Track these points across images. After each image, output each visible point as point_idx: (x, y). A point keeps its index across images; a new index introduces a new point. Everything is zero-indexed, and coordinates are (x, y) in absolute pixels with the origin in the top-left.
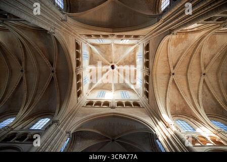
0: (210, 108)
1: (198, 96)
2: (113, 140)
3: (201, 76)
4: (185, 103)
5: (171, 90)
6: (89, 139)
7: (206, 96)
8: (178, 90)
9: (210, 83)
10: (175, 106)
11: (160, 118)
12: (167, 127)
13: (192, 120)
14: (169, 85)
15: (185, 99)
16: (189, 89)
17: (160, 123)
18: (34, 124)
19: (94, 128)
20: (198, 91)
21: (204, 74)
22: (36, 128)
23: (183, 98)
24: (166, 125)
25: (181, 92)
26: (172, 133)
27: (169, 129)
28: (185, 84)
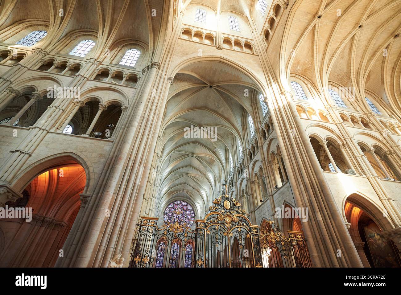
0: (336, 74)
1: (332, 57)
2: (211, 87)
3: (354, 28)
4: (312, 63)
5: (305, 42)
7: (342, 58)
8: (313, 43)
9: (359, 41)
10: (298, 63)
11: (276, 79)
12: (282, 93)
13: (309, 85)
14: (305, 33)
15: (315, 58)
16: (327, 45)
17: (275, 86)
20: (337, 49)
21: (360, 27)
23: (313, 56)
24: (281, 90)
25: (315, 47)
26: (285, 103)
27: (283, 96)
28: (327, 36)
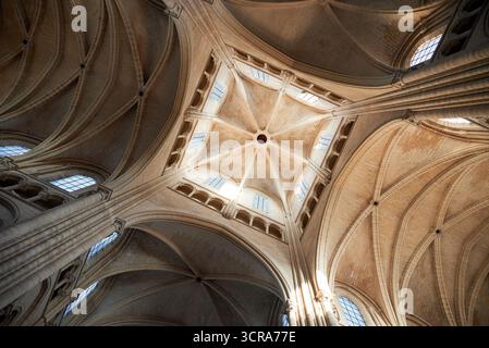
1: (406, 268)
2: (199, 280)
3: (430, 232)
4: (374, 271)
5: (357, 234)
6: (155, 256)
7: (423, 276)
8: (371, 239)
9: (443, 254)
10: (351, 267)
11: (310, 277)
12: (317, 299)
14: (358, 221)
15: (377, 262)
16: (393, 247)
17: (306, 286)
18: (61, 178)
19: (172, 240)
20: (411, 258)
21: (438, 232)
22: (61, 187)
23: (374, 260)
24: (315, 294)
25: (375, 246)
26: (321, 314)
27: (317, 305)
28: (391, 233)
